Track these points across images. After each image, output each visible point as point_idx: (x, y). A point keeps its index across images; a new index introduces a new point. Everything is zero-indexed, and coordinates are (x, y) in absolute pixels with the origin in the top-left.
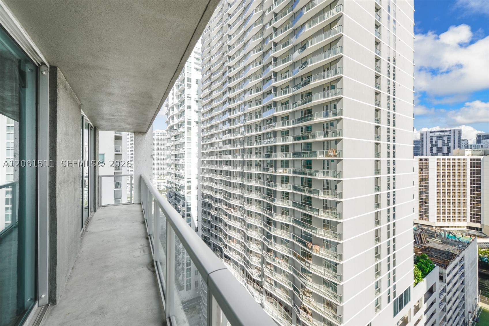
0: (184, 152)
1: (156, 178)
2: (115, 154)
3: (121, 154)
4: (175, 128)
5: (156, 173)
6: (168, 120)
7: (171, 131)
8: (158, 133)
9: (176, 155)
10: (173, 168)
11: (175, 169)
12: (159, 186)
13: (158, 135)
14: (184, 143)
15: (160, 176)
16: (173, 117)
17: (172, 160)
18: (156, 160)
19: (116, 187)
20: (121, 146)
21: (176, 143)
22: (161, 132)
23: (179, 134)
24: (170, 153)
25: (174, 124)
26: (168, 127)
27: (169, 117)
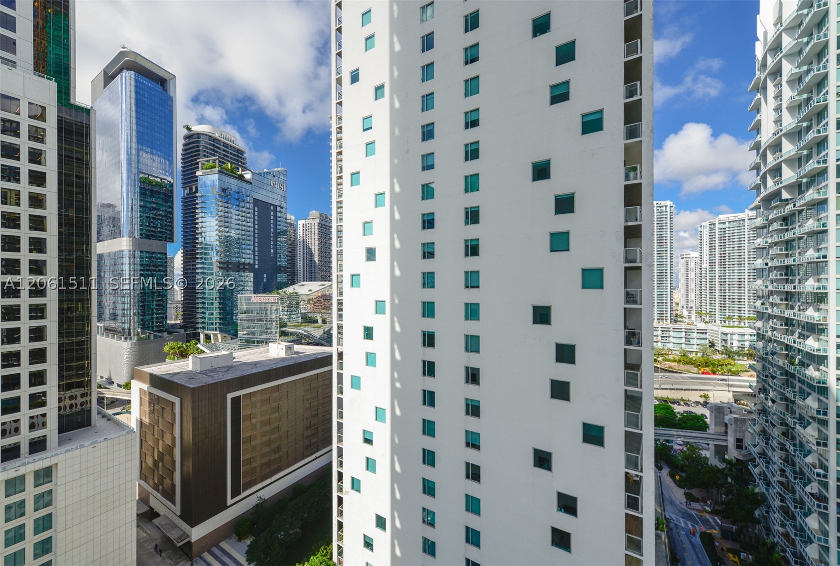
0: (825, 257)
1: (718, 322)
2: (626, 269)
3: (639, 268)
4: (785, 195)
5: (717, 311)
6: (758, 180)
7: (767, 208)
8: (724, 223)
9: (787, 267)
10: (778, 301)
11: (784, 307)
12: (725, 341)
13: (722, 226)
14: (826, 231)
15: (730, 318)
16: (776, 171)
17: (772, 281)
18: (717, 283)
19: (628, 342)
20: (638, 249)
21: (789, 235)
22: (732, 219)
23: (800, 212)
24: (766, 264)
25: (780, 186)
26: (759, 199)
27: (761, 174)
